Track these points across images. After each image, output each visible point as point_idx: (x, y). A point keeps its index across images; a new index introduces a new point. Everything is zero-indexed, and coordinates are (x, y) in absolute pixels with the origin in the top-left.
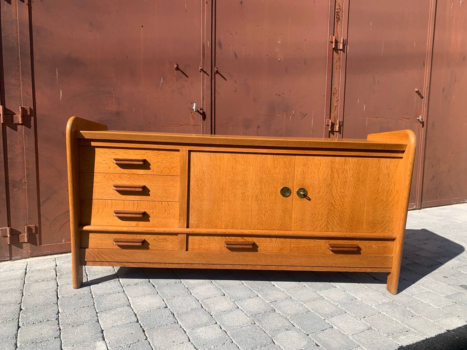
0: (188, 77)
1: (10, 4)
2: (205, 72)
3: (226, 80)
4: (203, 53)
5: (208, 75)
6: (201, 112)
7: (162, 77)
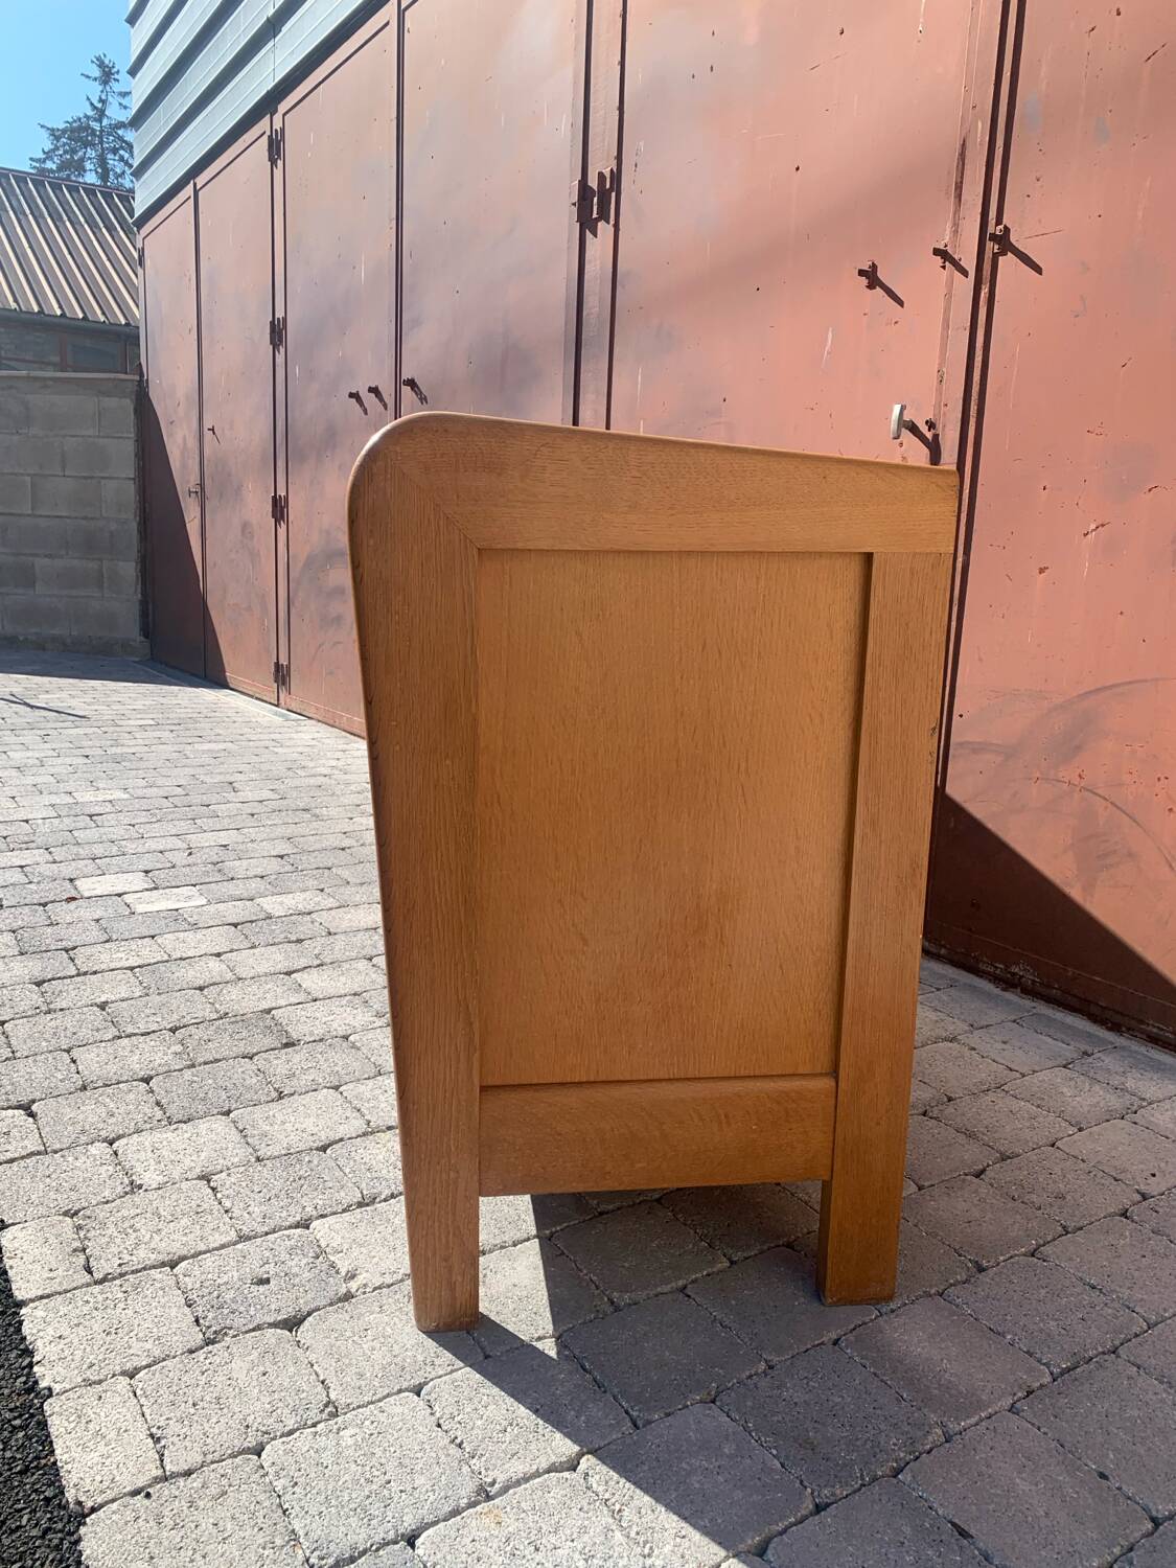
0: (901, 303)
1: (596, 236)
2: (956, 265)
3: (1041, 274)
4: (959, 180)
5: (965, 273)
6: (929, 435)
7: (831, 329)
